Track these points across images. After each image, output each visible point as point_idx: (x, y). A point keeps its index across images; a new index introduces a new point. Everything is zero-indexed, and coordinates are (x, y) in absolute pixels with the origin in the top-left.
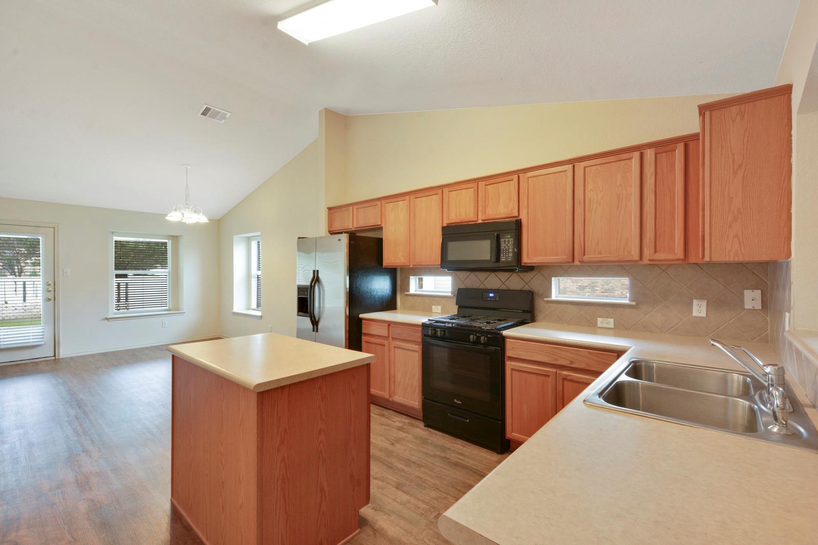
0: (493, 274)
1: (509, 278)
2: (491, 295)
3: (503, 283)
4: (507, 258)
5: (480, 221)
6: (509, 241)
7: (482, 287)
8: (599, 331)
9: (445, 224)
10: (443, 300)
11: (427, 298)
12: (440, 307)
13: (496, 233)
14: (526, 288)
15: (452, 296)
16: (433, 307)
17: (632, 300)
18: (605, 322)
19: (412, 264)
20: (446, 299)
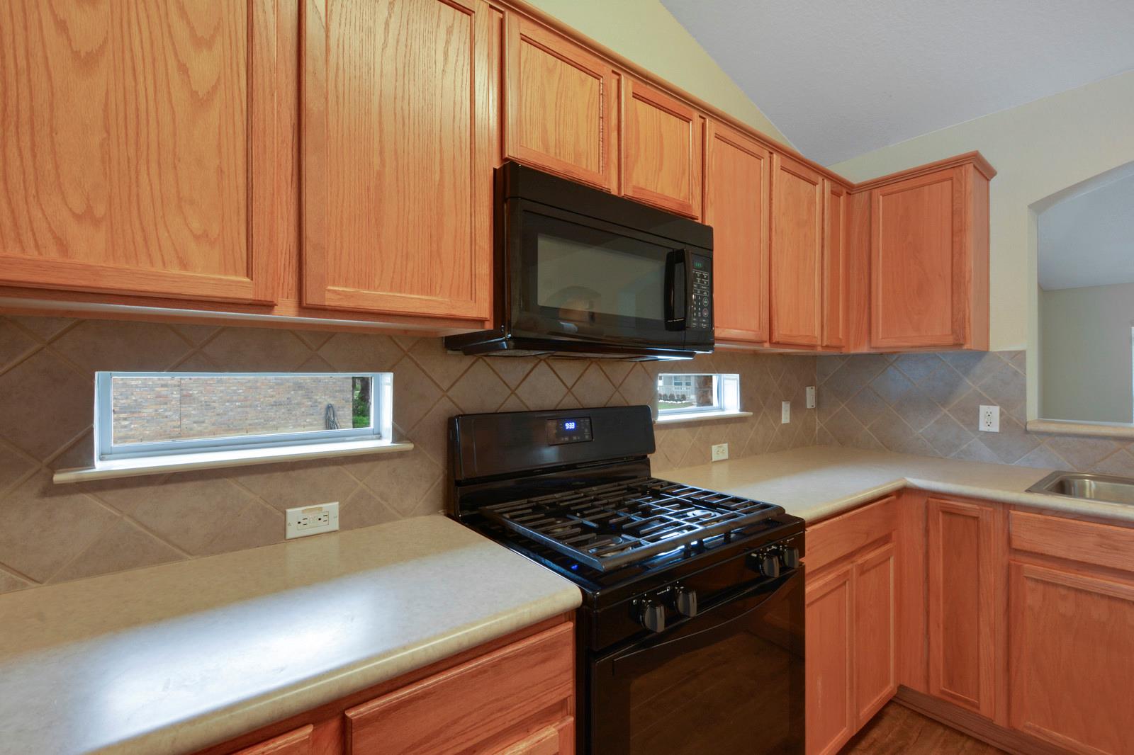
0: (543, 367)
2: (570, 426)
3: (570, 390)
6: (702, 277)
7: (512, 405)
8: (714, 468)
9: (503, 159)
10: (349, 472)
11: (242, 479)
12: (333, 508)
13: (679, 247)
14: (617, 401)
15: (410, 446)
16: (294, 514)
17: (742, 410)
18: (720, 451)
19: (311, 299)
20: (365, 466)
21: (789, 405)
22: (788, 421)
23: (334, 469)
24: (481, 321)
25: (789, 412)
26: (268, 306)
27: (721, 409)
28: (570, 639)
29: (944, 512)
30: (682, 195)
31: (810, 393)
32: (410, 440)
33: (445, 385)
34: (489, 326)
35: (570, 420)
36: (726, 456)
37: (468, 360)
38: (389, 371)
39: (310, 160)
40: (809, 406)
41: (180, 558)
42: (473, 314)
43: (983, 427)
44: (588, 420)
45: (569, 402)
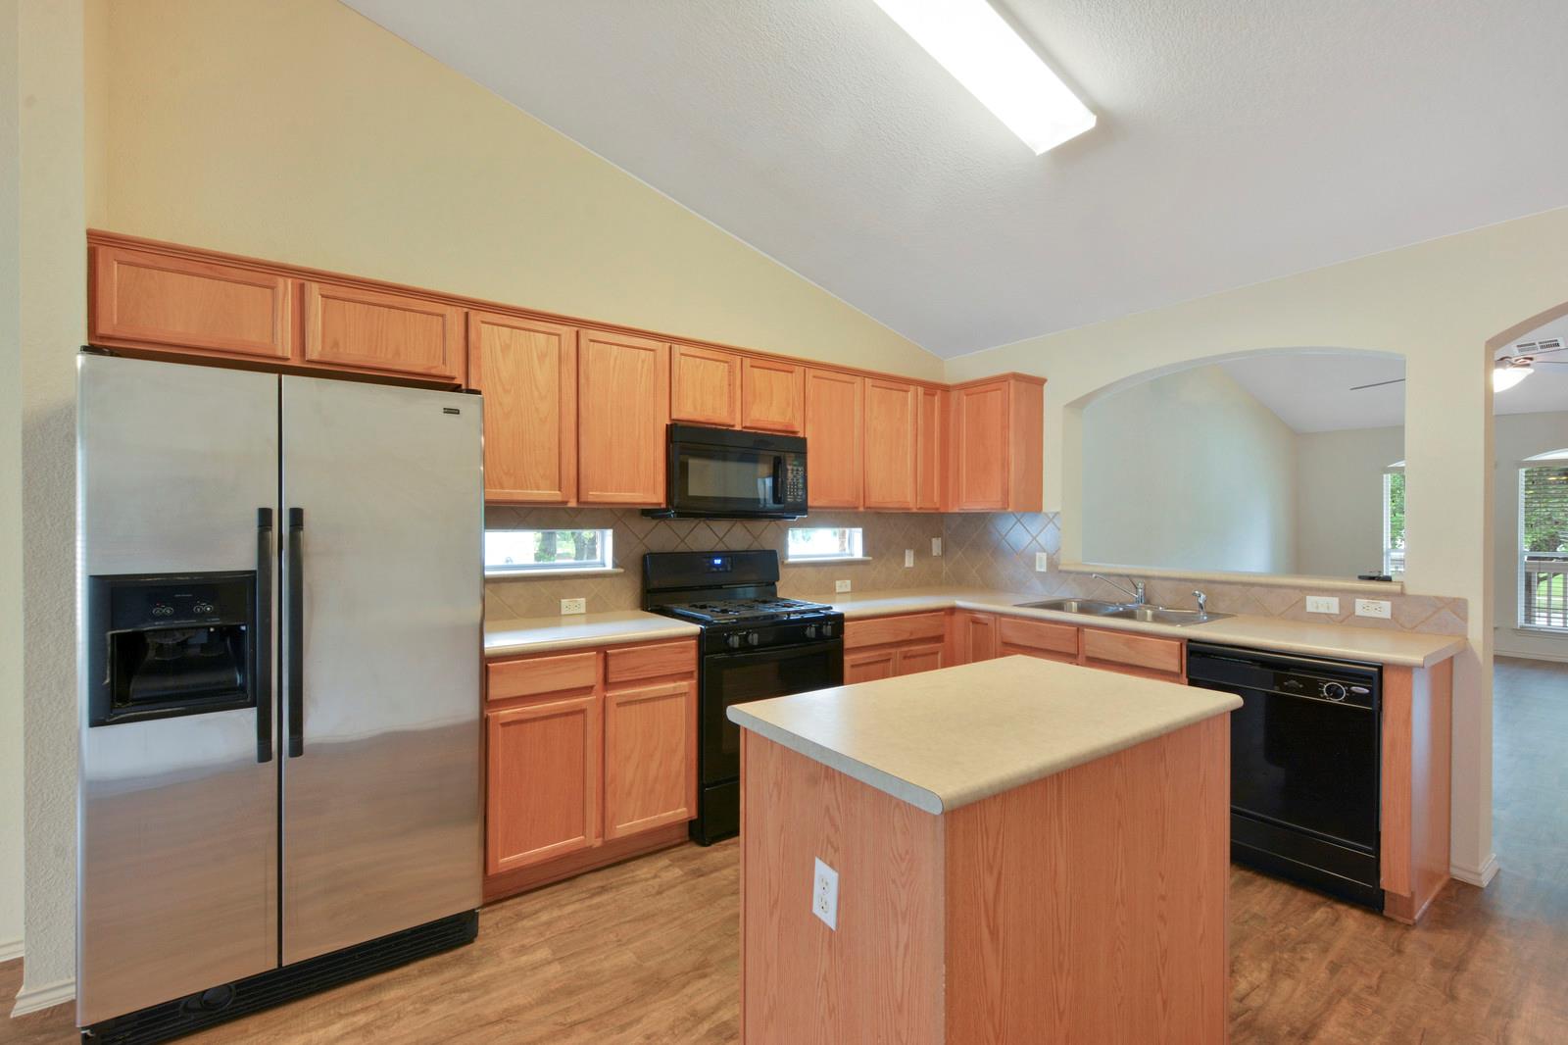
1: (729, 530)
2: (718, 562)
3: (721, 539)
4: (795, 497)
5: (738, 428)
6: (797, 470)
7: (682, 548)
8: (838, 597)
9: (671, 419)
10: (590, 583)
11: (542, 583)
12: (582, 601)
13: (777, 454)
14: (756, 546)
15: (622, 570)
16: (564, 602)
17: (864, 555)
18: (843, 585)
19: (582, 499)
20: (599, 580)
21: (912, 552)
22: (912, 565)
23: (582, 580)
24: (660, 504)
25: (912, 559)
26: (566, 503)
27: (852, 555)
28: (694, 646)
29: (973, 622)
30: (787, 418)
31: (936, 545)
32: (622, 567)
33: (641, 536)
34: (664, 506)
35: (717, 558)
36: (849, 589)
37: (654, 522)
38: (610, 528)
39: (583, 439)
40: (934, 554)
41: (515, 618)
42: (655, 501)
43: (1038, 569)
44: (730, 559)
45: (720, 547)
